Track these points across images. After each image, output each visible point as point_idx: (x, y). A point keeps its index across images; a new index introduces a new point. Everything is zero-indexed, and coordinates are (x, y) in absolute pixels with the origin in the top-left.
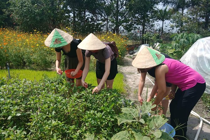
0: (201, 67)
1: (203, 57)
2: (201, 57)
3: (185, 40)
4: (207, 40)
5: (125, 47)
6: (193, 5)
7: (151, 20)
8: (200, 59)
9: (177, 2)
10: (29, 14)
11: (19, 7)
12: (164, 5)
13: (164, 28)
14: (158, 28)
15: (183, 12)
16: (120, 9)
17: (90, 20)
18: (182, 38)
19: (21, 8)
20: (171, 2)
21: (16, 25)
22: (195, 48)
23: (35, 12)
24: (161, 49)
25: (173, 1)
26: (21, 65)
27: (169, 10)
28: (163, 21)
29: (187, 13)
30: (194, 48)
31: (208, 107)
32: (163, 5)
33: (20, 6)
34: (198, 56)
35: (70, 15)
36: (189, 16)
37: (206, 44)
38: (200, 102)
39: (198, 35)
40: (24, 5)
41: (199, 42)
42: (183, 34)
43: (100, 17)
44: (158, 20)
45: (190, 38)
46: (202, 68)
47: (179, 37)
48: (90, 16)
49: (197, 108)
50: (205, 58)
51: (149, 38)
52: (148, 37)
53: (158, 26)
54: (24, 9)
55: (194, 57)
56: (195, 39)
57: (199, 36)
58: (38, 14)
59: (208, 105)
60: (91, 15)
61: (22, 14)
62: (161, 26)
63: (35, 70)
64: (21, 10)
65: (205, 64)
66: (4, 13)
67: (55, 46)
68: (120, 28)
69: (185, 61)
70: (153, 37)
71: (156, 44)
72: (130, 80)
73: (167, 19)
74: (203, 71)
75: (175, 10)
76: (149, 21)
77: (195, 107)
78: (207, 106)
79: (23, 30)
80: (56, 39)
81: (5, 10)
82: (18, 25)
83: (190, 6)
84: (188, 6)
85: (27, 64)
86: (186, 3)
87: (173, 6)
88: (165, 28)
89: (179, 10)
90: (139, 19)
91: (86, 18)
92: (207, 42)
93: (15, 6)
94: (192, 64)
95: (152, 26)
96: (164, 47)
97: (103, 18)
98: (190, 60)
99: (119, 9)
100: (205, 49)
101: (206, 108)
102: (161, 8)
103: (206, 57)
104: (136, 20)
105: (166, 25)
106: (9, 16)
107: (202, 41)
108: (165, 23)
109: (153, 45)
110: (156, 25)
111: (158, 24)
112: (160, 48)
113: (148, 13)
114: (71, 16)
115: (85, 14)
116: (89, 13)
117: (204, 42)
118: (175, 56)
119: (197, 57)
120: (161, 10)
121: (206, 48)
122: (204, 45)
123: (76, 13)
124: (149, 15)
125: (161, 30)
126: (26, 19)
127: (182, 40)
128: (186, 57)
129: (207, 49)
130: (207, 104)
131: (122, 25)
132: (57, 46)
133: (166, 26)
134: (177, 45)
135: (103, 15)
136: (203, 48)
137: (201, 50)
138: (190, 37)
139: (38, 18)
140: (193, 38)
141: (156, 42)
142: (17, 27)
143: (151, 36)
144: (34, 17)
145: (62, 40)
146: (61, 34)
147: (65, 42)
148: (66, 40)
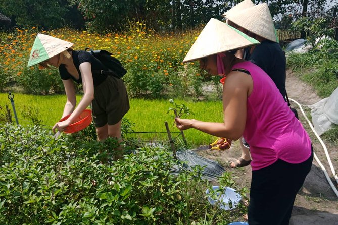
21: (87, 20)
24: (325, 49)
51: (305, 27)
52: (304, 25)
66: (70, 3)
67: (31, 63)
70: (313, 25)
71: (319, 38)
80: (34, 52)
96: (331, 45)
109: (312, 42)
112: (323, 48)
132: (33, 62)
141: (321, 35)
142: (89, 23)
143: (309, 25)
144: (110, 6)
145: (42, 53)
146: (45, 42)
147: (46, 55)
148: (48, 51)
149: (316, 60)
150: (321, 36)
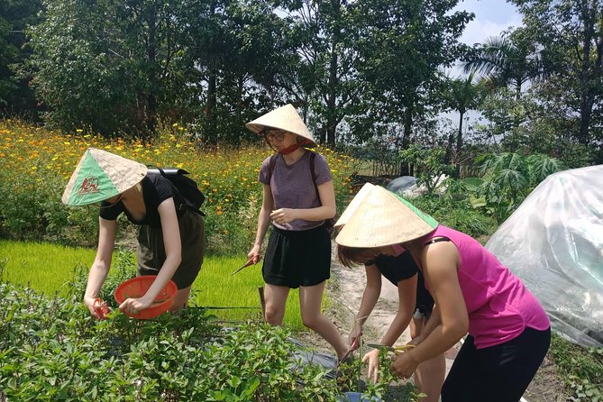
0: (555, 257)
1: (563, 227)
2: (557, 229)
3: (514, 172)
4: (575, 179)
5: (344, 184)
6: (548, 72)
7: (428, 107)
8: (552, 235)
9: (503, 60)
10: (83, 80)
11: (54, 59)
12: (467, 68)
13: (463, 131)
14: (447, 130)
15: (519, 89)
16: (341, 75)
17: (257, 102)
18: (507, 166)
19: (62, 62)
20: (486, 61)
21: (44, 108)
22: (541, 200)
23: (99, 74)
24: (449, 192)
25: (491, 58)
26: (34, 227)
27: (480, 82)
28: (462, 112)
29: (530, 91)
30: (537, 198)
31: (573, 386)
32: (463, 68)
33: (57, 56)
34: (548, 225)
35: (200, 87)
36: (536, 101)
37: (570, 190)
38: (550, 368)
39: (553, 160)
40: (70, 53)
41: (552, 183)
42: (510, 157)
43: (284, 96)
44: (450, 108)
45: (530, 167)
46: (557, 260)
47: (496, 164)
48: (257, 91)
49: (541, 387)
50: (566, 230)
51: (418, 159)
52: (415, 156)
53: (448, 126)
54: (68, 67)
55: (538, 226)
56: (543, 173)
57: (555, 164)
58: (108, 82)
59: (572, 380)
60: (259, 89)
61: (63, 78)
62: (456, 125)
63: (71, 246)
64: (59, 68)
65: (565, 251)
66: (14, 75)
67: (81, 201)
68: (338, 126)
69: (512, 237)
70: (429, 157)
71: (437, 177)
72: (350, 286)
73: (473, 107)
74: (560, 270)
75: (497, 84)
76: (421, 111)
77: (532, 383)
78: (570, 382)
79: (62, 122)
80: (86, 181)
81: (15, 66)
82: (51, 109)
83: (539, 73)
84: (533, 73)
85: (51, 226)
86: (529, 64)
87: (493, 71)
88: (467, 131)
89: (509, 83)
90: (394, 103)
91: (247, 95)
92: (575, 185)
93: (43, 56)
94: (529, 247)
95: (432, 124)
96: (457, 188)
97: (293, 97)
98: (526, 235)
99: (338, 75)
100: (567, 205)
101: (566, 388)
102: (456, 78)
103: (570, 230)
104: (385, 108)
105: (471, 123)
106: (25, 82)
107: (561, 180)
108: (468, 119)
109: (427, 181)
110: (441, 123)
111: (447, 121)
112: (446, 191)
113: (422, 90)
114: (204, 89)
115: (241, 84)
116: (254, 84)
117: (567, 182)
118: (490, 215)
119: (545, 228)
120: (458, 82)
121: (572, 201)
122: (565, 192)
123: (218, 80)
124: (424, 93)
125: (456, 138)
126: (72, 93)
127: (506, 172)
128: (512, 226)
129: (574, 205)
130: (571, 377)
131: (347, 120)
132: (85, 199)
133: (470, 128)
134: (492, 185)
135: (294, 88)
136: (563, 202)
137: (557, 206)
138: (531, 164)
139: (107, 92)
140: (538, 168)
141: (438, 173)
142: (47, 114)
143: (424, 156)
144: (95, 90)
145: (103, 183)
146: (104, 164)
147: (112, 188)
148: (115, 180)
149: (436, 209)
150: (439, 175)
